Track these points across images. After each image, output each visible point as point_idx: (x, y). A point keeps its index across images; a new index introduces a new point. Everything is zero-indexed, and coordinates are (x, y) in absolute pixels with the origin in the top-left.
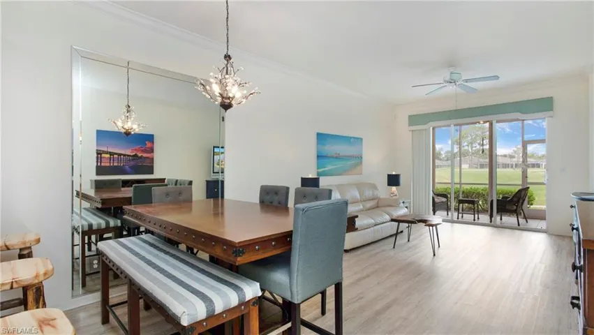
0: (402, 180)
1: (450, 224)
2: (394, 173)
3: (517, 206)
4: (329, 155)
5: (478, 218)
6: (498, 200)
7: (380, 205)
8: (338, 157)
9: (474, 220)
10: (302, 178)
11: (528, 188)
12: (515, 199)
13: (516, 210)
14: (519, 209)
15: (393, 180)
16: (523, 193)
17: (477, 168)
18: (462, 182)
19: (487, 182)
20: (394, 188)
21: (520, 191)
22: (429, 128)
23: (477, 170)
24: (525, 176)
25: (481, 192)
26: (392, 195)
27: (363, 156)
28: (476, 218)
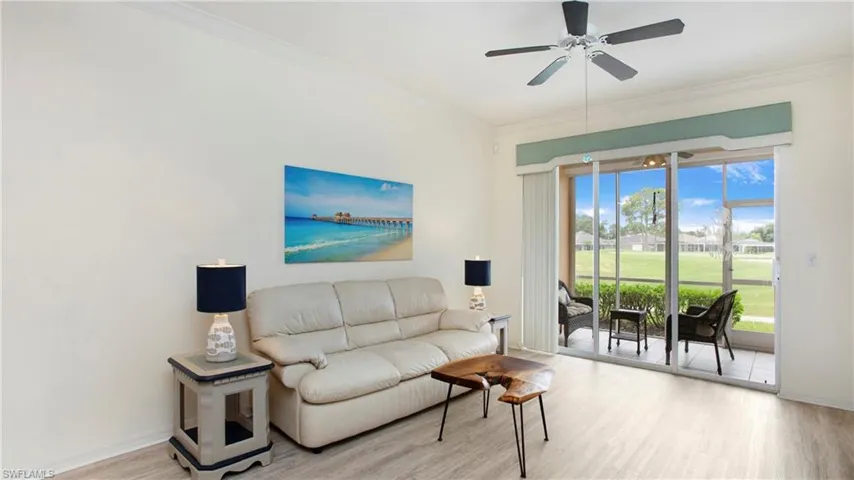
0: (494, 273)
1: (591, 362)
2: (478, 259)
3: (716, 329)
4: (319, 216)
5: (646, 348)
6: (680, 316)
7: (443, 325)
8: (345, 221)
9: (638, 352)
10: (200, 270)
11: (735, 292)
12: (713, 316)
13: (714, 336)
14: (719, 333)
15: (477, 273)
16: (727, 302)
17: (653, 250)
18: (621, 276)
19: (664, 279)
20: (478, 290)
21: (722, 299)
22: (554, 169)
23: (653, 253)
24: (728, 268)
25: (653, 293)
26: (473, 304)
27: (415, 224)
28: (642, 348)
